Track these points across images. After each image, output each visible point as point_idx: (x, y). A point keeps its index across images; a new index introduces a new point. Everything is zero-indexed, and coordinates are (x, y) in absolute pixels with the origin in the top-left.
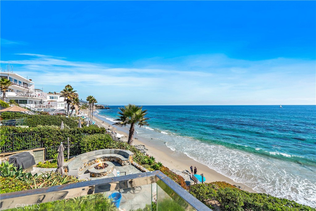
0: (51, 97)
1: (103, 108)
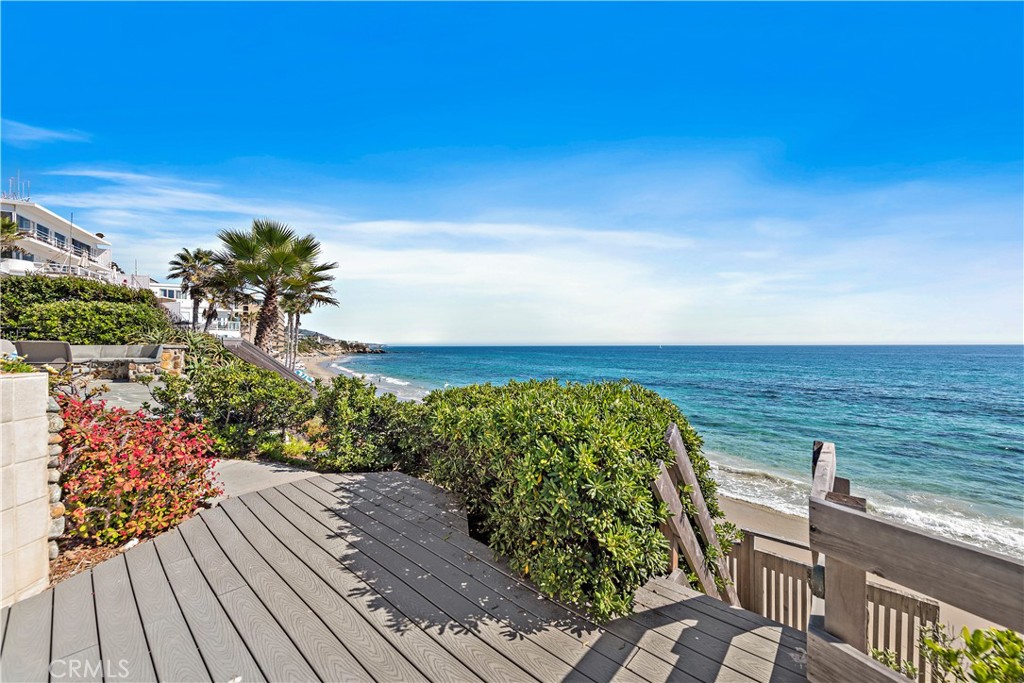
0: (165, 291)
1: (365, 352)
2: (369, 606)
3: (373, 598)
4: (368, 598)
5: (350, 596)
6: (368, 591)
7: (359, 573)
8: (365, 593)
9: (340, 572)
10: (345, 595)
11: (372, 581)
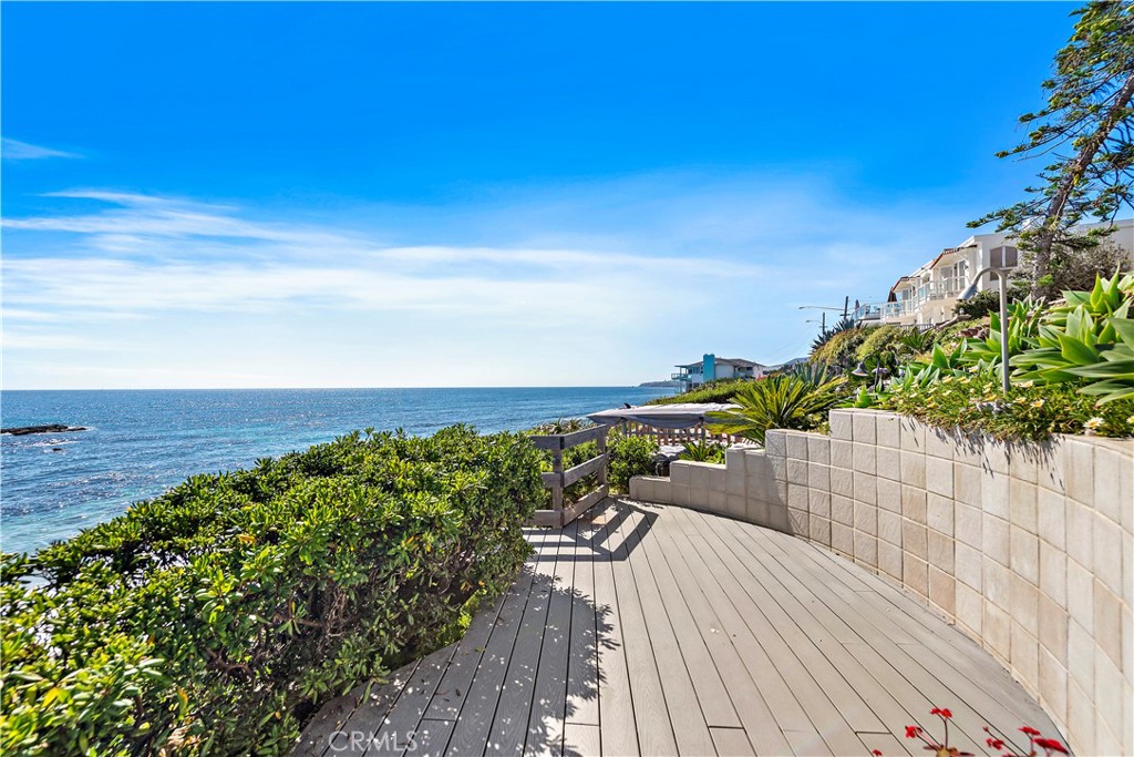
2: (611, 629)
3: (604, 633)
4: (606, 635)
5: (618, 645)
6: (602, 641)
7: (594, 662)
8: (607, 641)
9: (609, 677)
10: (620, 649)
11: (591, 647)
